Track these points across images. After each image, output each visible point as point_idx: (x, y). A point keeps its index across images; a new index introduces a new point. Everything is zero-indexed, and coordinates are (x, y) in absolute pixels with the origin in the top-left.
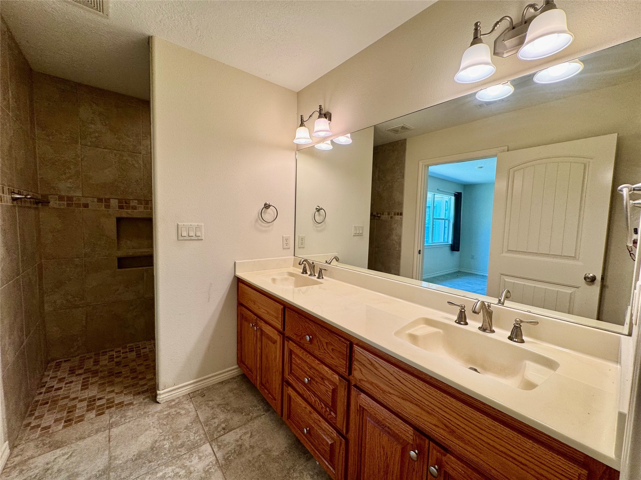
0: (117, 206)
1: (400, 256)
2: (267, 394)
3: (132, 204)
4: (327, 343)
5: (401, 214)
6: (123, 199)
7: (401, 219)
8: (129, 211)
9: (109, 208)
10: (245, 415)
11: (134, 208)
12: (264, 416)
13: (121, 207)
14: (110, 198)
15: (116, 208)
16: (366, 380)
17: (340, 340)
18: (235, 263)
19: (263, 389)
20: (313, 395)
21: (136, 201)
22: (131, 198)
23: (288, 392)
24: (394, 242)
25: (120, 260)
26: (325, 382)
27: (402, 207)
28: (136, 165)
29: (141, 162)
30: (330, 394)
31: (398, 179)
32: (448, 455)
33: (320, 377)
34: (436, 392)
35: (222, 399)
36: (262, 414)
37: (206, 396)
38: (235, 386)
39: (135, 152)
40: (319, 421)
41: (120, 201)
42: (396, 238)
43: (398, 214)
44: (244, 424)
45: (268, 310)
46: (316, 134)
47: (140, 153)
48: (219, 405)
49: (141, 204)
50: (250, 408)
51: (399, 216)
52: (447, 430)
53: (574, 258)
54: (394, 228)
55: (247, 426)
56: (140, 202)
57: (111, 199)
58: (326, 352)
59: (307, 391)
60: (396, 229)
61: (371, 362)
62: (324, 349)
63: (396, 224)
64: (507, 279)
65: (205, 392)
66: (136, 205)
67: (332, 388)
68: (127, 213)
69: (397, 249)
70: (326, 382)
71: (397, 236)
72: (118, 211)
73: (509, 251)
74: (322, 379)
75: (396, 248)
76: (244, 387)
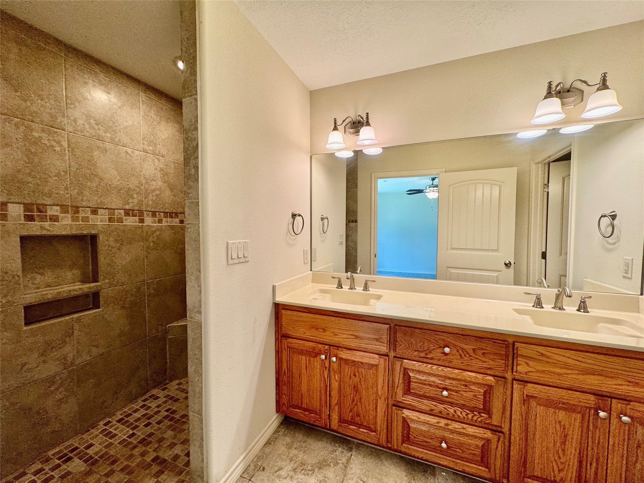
0: (22, 216)
1: (357, 261)
2: (357, 429)
3: (49, 213)
4: (474, 350)
5: (356, 221)
6: (33, 204)
7: (356, 226)
8: (47, 224)
9: (7, 221)
10: (334, 466)
11: (54, 219)
12: (353, 456)
13: (30, 218)
14: (8, 202)
15: (20, 220)
16: (535, 370)
17: (494, 342)
18: (274, 288)
19: (347, 426)
20: (449, 406)
21: (58, 208)
22: (48, 203)
23: (403, 415)
24: (350, 248)
25: (28, 308)
26: (471, 387)
27: (357, 215)
28: (58, 149)
29: (65, 144)
30: (482, 397)
31: (351, 188)
32: (632, 403)
33: (463, 385)
34: (618, 359)
35: (291, 461)
36: (349, 455)
37: (266, 468)
38: (288, 439)
39: (56, 126)
40: (464, 428)
41: (28, 207)
42: (352, 244)
43: (352, 222)
44: (345, 476)
45: (356, 334)
46: (361, 142)
47: (63, 130)
48: (294, 470)
49: (66, 212)
50: (332, 456)
51: (354, 224)
52: (631, 384)
53: (496, 250)
54: (350, 235)
55: (349, 476)
56: (64, 209)
57: (9, 204)
58: (473, 358)
59: (439, 404)
60: (351, 236)
61: (542, 353)
62: (470, 356)
63: (351, 231)
64: (452, 271)
65: (259, 463)
66: (58, 214)
67: (483, 391)
68: (42, 228)
69: (353, 255)
70: (473, 387)
71: (352, 242)
72: (24, 224)
73: (452, 249)
74: (466, 386)
75: (353, 253)
76: (299, 436)
